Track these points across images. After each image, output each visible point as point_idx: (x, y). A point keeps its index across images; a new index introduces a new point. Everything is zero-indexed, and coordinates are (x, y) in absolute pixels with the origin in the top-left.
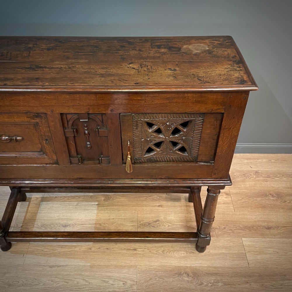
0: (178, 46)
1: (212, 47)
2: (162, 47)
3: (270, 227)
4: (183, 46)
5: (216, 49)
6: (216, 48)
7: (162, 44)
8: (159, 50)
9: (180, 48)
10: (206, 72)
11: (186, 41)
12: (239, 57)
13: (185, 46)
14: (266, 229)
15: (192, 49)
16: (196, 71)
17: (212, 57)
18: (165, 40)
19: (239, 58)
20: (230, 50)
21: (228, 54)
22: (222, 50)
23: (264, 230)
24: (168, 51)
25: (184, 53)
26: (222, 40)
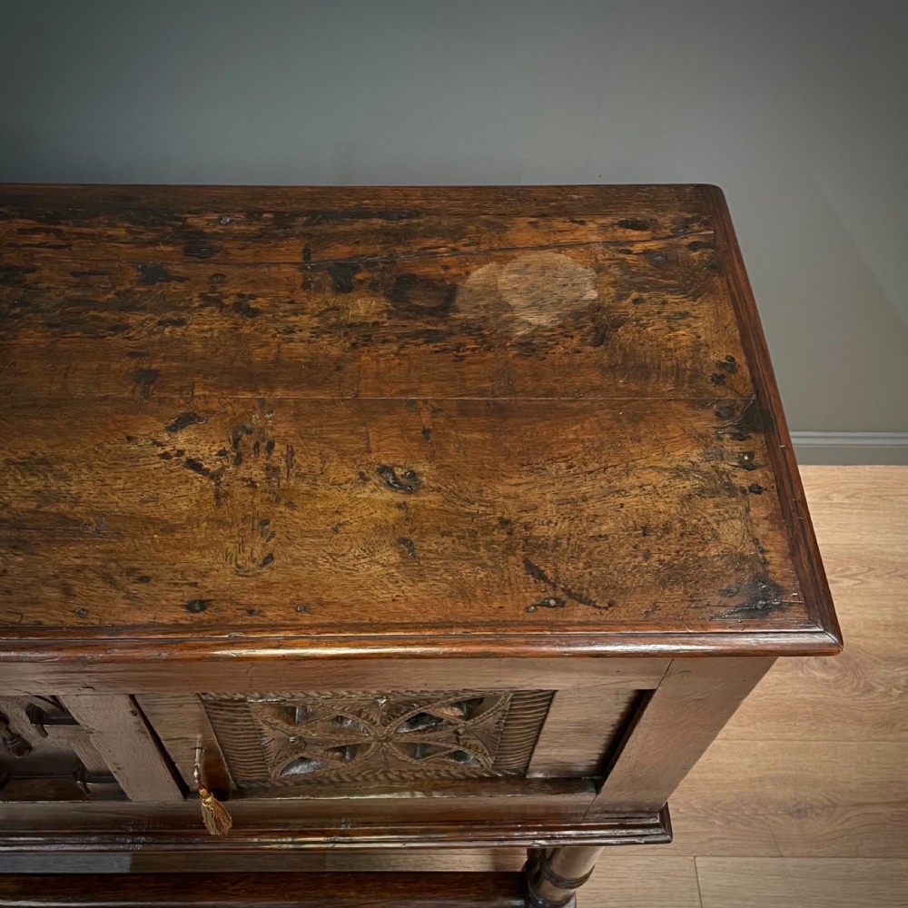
0: (446, 268)
1: (614, 284)
2: (359, 276)
3: (802, 806)
4: (468, 273)
5: (636, 301)
6: (634, 295)
7: (361, 249)
8: (339, 300)
9: (452, 291)
10: (573, 501)
11: (488, 223)
12: (751, 374)
13: (479, 275)
14: (787, 817)
15: (515, 300)
16: (520, 490)
17: (612, 368)
18: (378, 222)
19: (753, 379)
20: (706, 306)
21: (697, 346)
22: (667, 311)
23: (781, 821)
24: (391, 314)
25: (467, 328)
26: (666, 220)
